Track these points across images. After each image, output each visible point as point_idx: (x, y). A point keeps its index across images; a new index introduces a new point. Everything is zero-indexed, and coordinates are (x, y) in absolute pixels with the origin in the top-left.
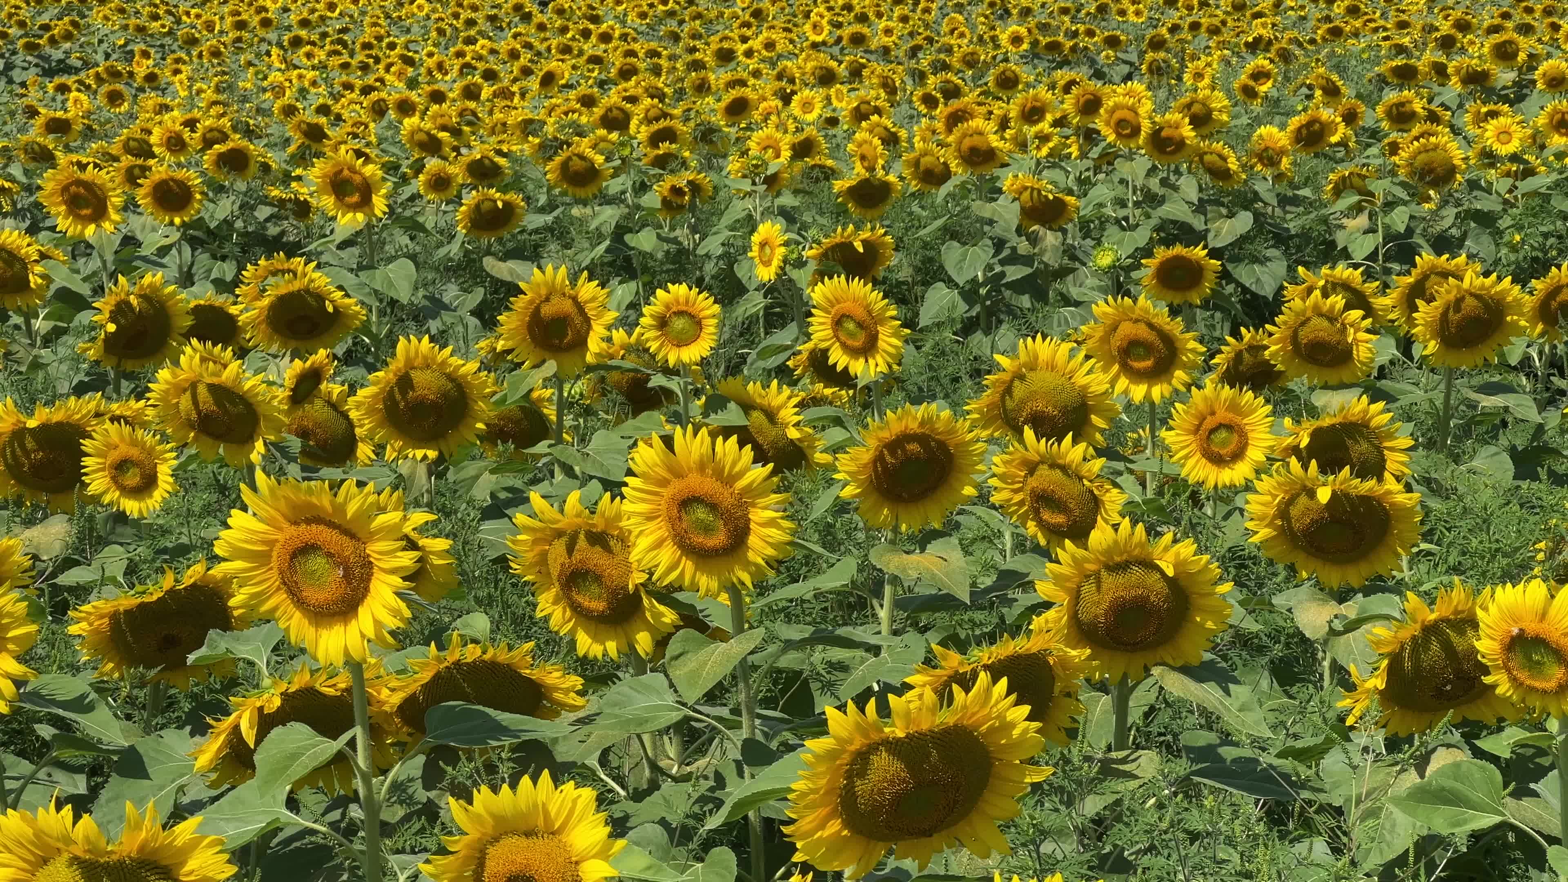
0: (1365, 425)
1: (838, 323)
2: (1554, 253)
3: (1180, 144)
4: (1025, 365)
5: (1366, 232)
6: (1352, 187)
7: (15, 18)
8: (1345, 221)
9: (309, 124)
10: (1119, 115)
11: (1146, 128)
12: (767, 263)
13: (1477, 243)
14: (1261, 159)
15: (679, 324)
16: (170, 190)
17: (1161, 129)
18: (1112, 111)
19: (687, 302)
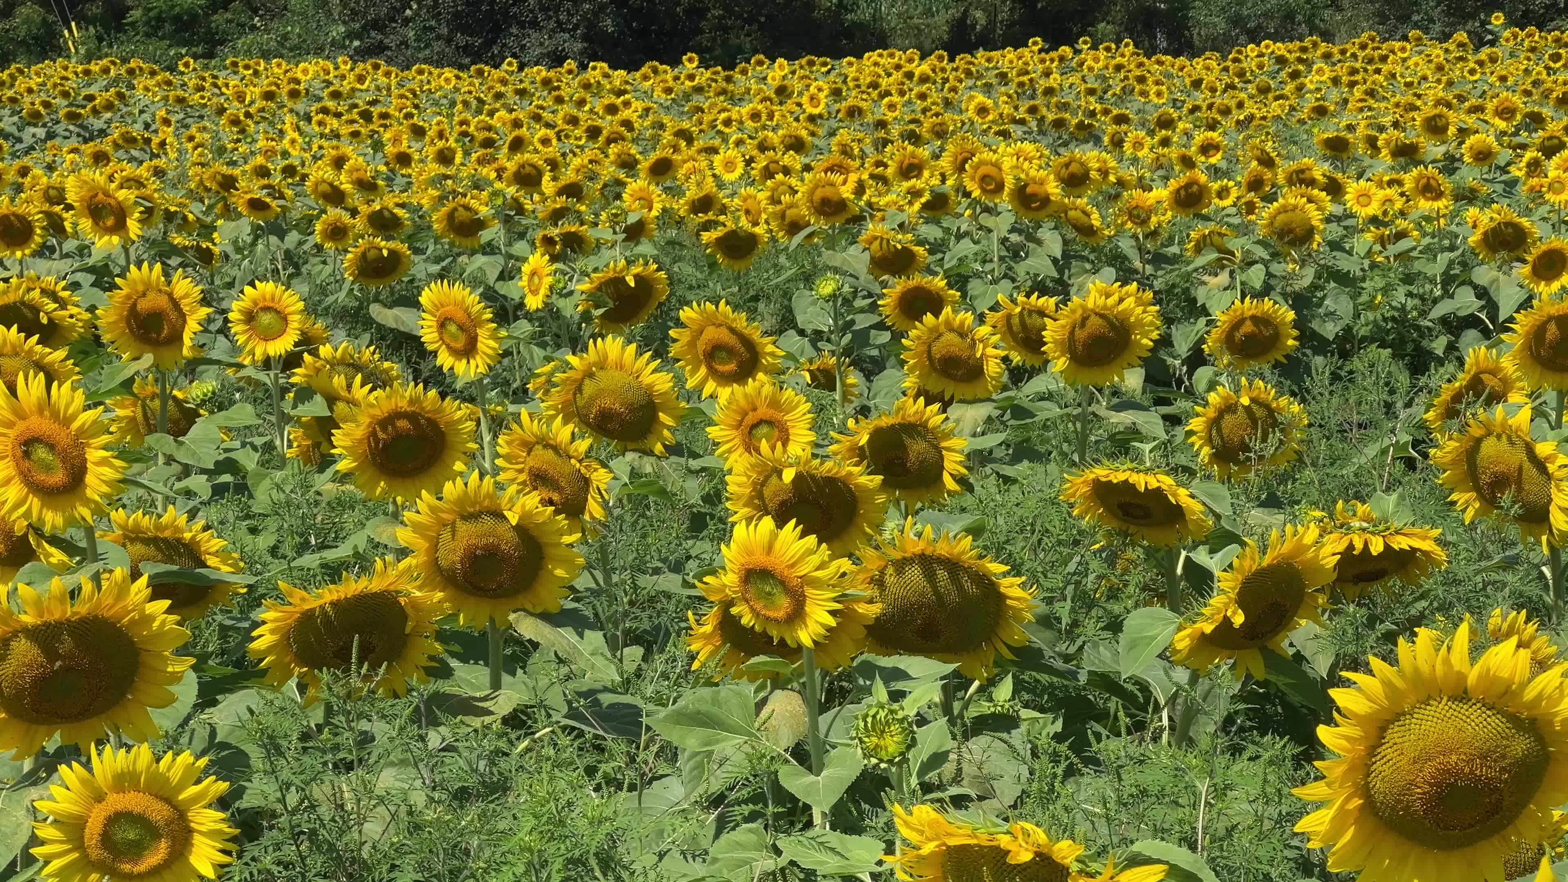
0: (924, 425)
1: (442, 325)
2: (1415, 313)
3: (1046, 201)
4: (595, 364)
5: (1225, 289)
6: (1212, 244)
7: (60, 88)
8: (1206, 278)
9: (223, 176)
10: (983, 170)
11: (1009, 183)
12: (535, 292)
13: (1336, 303)
14: (1131, 217)
15: (266, 319)
16: (11, 224)
17: (1026, 185)
18: (976, 168)
19: (273, 299)
